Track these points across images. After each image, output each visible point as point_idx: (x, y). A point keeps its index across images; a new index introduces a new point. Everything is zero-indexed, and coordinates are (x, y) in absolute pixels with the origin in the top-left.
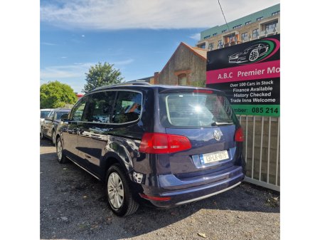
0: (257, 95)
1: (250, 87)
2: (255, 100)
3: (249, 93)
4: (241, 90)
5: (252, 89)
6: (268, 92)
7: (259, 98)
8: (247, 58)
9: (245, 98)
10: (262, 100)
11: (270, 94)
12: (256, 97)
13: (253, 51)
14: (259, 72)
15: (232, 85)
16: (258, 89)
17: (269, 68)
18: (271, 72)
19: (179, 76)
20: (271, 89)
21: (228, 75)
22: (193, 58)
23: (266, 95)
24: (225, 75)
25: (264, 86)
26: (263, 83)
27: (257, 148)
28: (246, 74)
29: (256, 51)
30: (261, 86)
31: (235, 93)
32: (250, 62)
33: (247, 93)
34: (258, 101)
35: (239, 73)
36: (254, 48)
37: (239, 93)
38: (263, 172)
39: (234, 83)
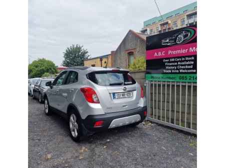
0: (183, 67)
1: (177, 62)
2: (181, 71)
3: (177, 66)
4: (171, 64)
5: (179, 63)
6: (190, 65)
7: (184, 69)
8: (175, 41)
9: (174, 69)
10: (186, 71)
11: (192, 67)
12: (182, 69)
13: (179, 36)
14: (184, 51)
15: (164, 61)
16: (183, 63)
17: (191, 48)
18: (192, 51)
19: (128, 53)
20: (193, 63)
21: (161, 54)
22: (138, 41)
23: (189, 67)
24: (160, 53)
25: (187, 61)
26: (187, 59)
27: (183, 104)
28: (174, 52)
29: (181, 36)
30: (185, 61)
31: (167, 66)
32: (177, 44)
33: (175, 66)
34: (184, 71)
35: (170, 52)
36: (180, 34)
37: (170, 66)
38: (188, 121)
39: (166, 59)
